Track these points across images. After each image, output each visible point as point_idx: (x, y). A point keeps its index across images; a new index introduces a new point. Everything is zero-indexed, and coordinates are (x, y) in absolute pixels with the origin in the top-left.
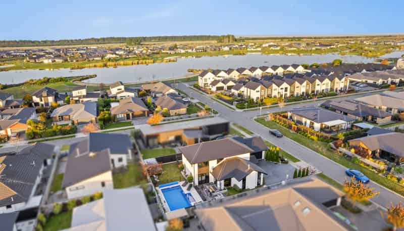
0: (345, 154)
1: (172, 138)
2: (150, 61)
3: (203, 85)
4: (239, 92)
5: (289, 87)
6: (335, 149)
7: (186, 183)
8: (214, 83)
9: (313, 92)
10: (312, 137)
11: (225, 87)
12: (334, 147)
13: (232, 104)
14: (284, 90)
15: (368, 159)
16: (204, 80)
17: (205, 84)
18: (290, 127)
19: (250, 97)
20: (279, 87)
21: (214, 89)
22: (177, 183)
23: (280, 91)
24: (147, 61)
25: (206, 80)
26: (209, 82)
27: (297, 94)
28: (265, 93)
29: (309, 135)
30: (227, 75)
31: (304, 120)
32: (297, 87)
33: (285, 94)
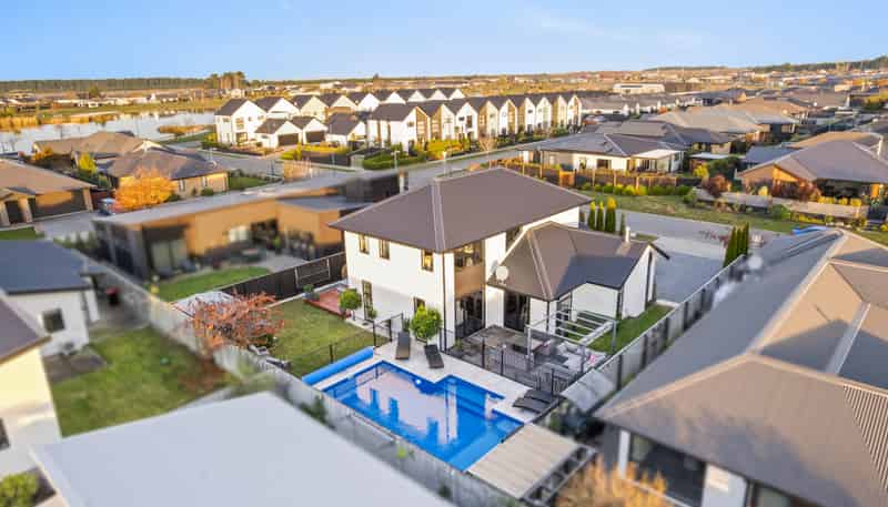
1: (239, 233)
4: (349, 137)
5: (474, 114)
6: (711, 203)
8: (268, 127)
10: (630, 188)
11: (302, 136)
12: (711, 198)
13: (349, 164)
14: (465, 122)
15: (816, 200)
16: (234, 124)
17: (239, 135)
19: (388, 142)
20: (455, 113)
21: (271, 141)
25: (240, 122)
26: (250, 129)
27: (493, 131)
28: (426, 130)
30: (297, 110)
31: (577, 160)
32: (491, 116)
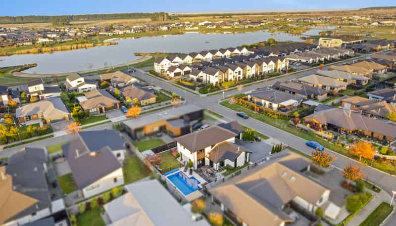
0: (302, 129)
1: (156, 129)
2: (90, 45)
3: (160, 71)
4: (197, 77)
5: (241, 70)
6: (293, 126)
7: (186, 169)
8: (172, 69)
9: (261, 73)
10: (274, 116)
11: (183, 73)
12: (293, 124)
13: (195, 90)
14: (238, 73)
15: (321, 131)
16: (160, 67)
17: (161, 70)
18: (253, 108)
19: (209, 82)
20: (234, 71)
21: (172, 75)
22: (179, 170)
23: (235, 75)
24: (87, 45)
25: (162, 66)
26: (166, 68)
27: (249, 76)
28: (222, 77)
29: (271, 115)
30: (182, 60)
31: (263, 101)
32: (249, 70)
33: (239, 77)
